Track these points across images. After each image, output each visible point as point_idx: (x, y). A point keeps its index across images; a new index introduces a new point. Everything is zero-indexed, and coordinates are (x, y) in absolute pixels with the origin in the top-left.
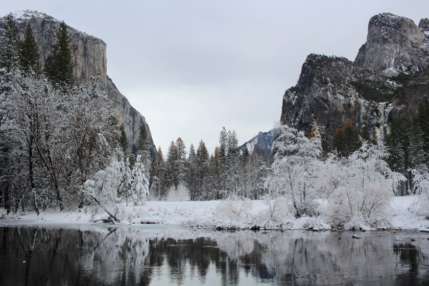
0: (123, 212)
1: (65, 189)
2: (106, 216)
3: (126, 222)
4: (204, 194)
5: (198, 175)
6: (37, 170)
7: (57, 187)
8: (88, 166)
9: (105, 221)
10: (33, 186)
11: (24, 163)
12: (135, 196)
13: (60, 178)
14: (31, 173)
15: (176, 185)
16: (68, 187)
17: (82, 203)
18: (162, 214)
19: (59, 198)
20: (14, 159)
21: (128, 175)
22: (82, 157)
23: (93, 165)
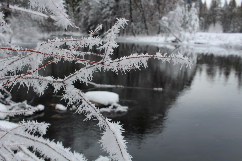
0: (184, 37)
1: (150, 23)
2: (173, 38)
3: (185, 42)
4: (232, 29)
5: (228, 18)
6: (134, 12)
7: (145, 22)
8: (163, 9)
9: (173, 42)
10: (132, 21)
11: (127, 8)
12: (190, 28)
13: (147, 16)
14: (131, 14)
15: (214, 23)
16: (151, 22)
17: (159, 31)
18: (208, 38)
19: (146, 28)
20: (122, 6)
21: (187, 15)
22: (160, 4)
23: (166, 9)
